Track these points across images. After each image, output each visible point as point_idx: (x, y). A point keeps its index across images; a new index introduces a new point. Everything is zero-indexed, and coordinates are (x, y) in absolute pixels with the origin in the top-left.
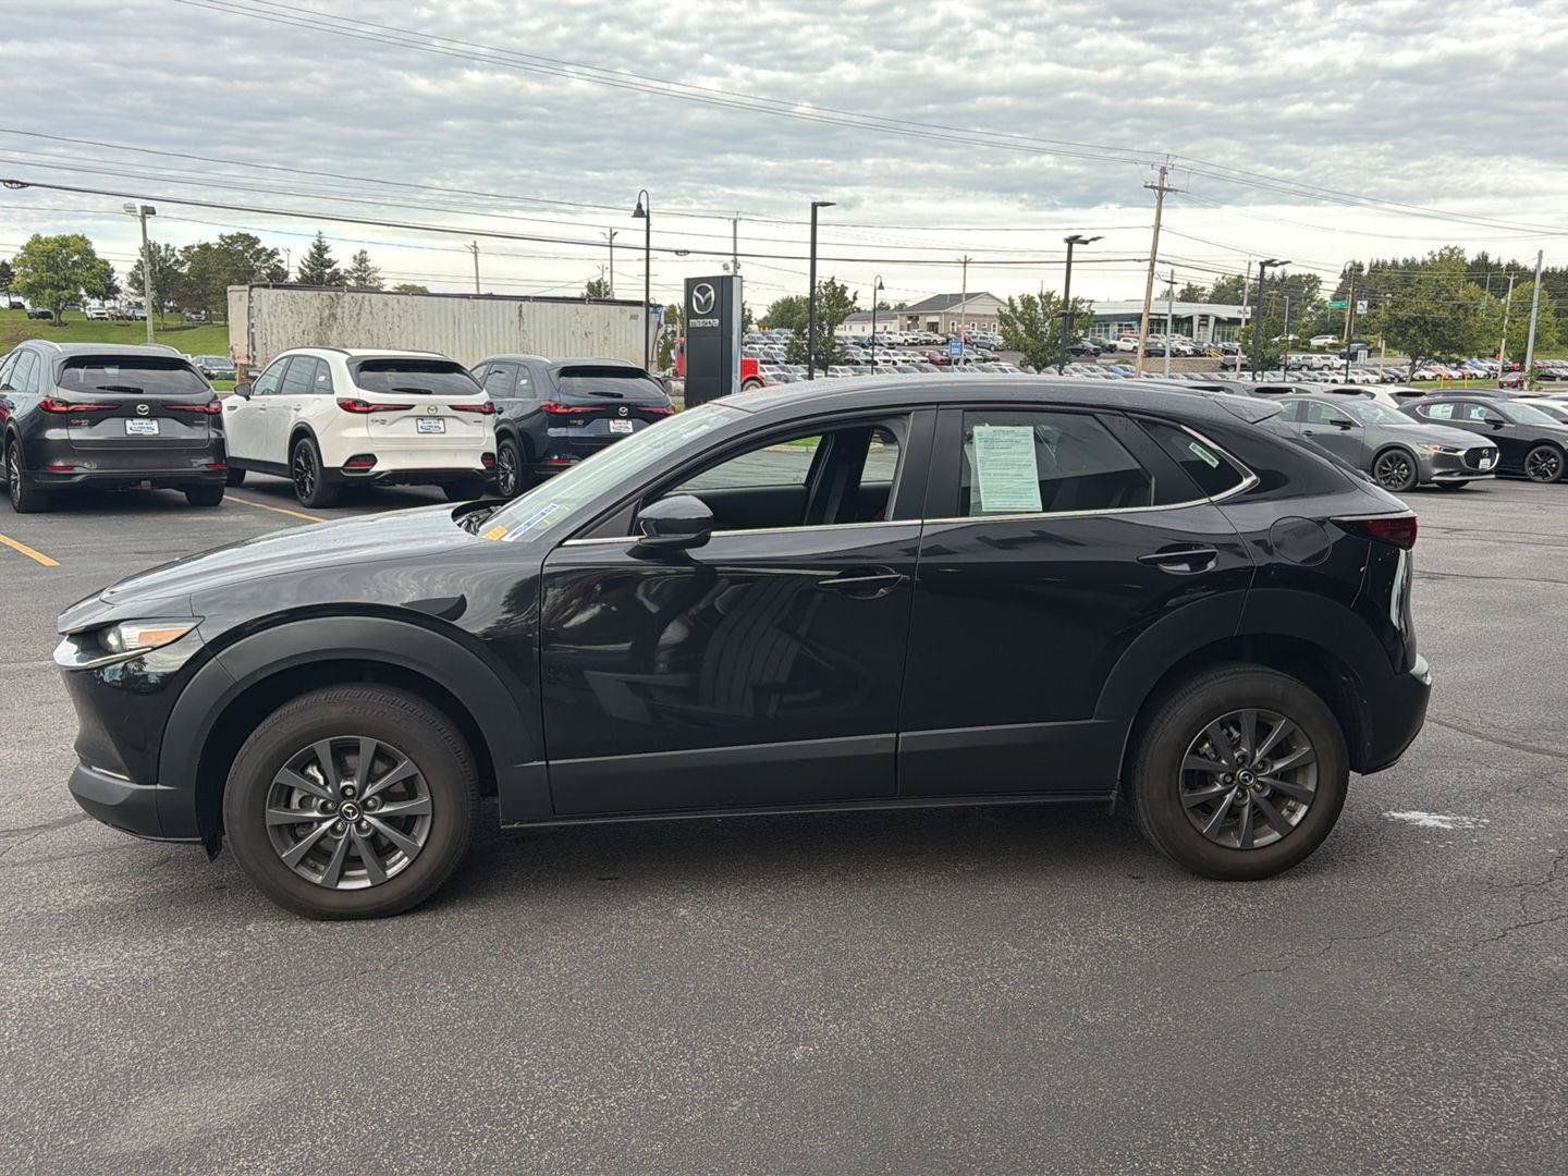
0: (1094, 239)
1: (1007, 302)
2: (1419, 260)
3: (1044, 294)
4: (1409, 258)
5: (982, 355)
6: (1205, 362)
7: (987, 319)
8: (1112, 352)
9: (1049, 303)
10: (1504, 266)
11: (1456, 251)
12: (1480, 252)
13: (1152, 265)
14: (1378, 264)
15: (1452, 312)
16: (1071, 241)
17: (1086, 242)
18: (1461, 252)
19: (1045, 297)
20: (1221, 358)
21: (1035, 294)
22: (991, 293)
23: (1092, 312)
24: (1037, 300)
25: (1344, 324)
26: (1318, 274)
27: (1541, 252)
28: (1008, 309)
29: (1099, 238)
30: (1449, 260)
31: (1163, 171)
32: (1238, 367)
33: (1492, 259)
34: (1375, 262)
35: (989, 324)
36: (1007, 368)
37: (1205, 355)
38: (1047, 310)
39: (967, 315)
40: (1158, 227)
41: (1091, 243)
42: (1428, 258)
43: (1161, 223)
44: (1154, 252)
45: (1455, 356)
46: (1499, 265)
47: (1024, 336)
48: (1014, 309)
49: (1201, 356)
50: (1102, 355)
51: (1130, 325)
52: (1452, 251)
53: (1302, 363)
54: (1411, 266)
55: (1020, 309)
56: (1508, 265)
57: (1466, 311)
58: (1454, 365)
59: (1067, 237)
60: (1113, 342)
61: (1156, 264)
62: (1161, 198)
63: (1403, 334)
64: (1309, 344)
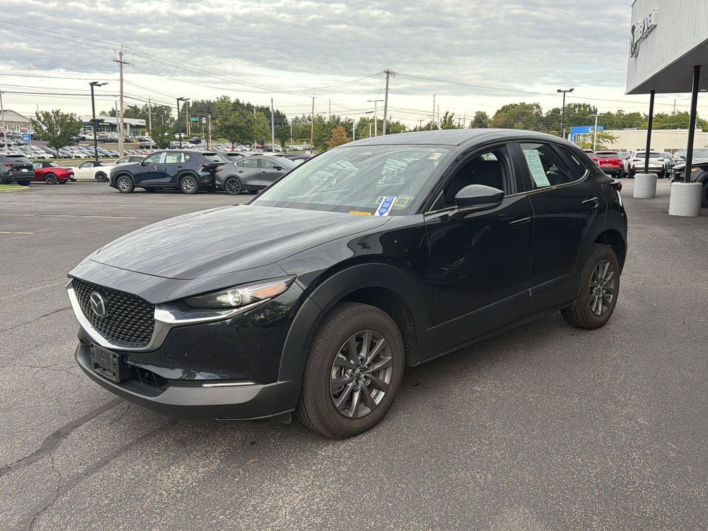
0: (103, 84)
1: (35, 115)
2: (212, 101)
3: (55, 111)
4: (208, 100)
5: (17, 142)
6: (132, 145)
7: (13, 124)
8: (84, 140)
9: (58, 115)
10: (245, 105)
11: (227, 98)
12: (236, 98)
13: (122, 98)
14: (196, 102)
15: (246, 123)
16: (93, 84)
17: (100, 85)
18: (229, 98)
19: (55, 113)
20: (139, 143)
21: (50, 111)
22: (13, 110)
23: (81, 120)
24: (51, 114)
25: (186, 128)
26: (170, 106)
27: (272, 99)
28: (36, 118)
29: (106, 84)
30: (224, 100)
31: (121, 54)
32: (151, 147)
33: (241, 102)
34: (194, 101)
35: (15, 127)
36: (35, 148)
37: (131, 142)
38: (57, 119)
39: (5, 122)
40: (122, 80)
41: (102, 86)
42: (216, 100)
43: (123, 78)
44: (122, 92)
45: (248, 142)
46: (243, 104)
47: (47, 131)
48: (39, 119)
49: (129, 142)
50: (80, 142)
51: (90, 128)
52: (225, 97)
53: (175, 145)
54: (209, 103)
55: (42, 119)
56: (247, 104)
57: (251, 122)
58: (249, 146)
59: (91, 82)
60: (83, 136)
61: (123, 98)
62: (122, 67)
63: (227, 132)
64: (175, 137)
